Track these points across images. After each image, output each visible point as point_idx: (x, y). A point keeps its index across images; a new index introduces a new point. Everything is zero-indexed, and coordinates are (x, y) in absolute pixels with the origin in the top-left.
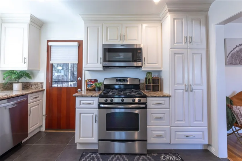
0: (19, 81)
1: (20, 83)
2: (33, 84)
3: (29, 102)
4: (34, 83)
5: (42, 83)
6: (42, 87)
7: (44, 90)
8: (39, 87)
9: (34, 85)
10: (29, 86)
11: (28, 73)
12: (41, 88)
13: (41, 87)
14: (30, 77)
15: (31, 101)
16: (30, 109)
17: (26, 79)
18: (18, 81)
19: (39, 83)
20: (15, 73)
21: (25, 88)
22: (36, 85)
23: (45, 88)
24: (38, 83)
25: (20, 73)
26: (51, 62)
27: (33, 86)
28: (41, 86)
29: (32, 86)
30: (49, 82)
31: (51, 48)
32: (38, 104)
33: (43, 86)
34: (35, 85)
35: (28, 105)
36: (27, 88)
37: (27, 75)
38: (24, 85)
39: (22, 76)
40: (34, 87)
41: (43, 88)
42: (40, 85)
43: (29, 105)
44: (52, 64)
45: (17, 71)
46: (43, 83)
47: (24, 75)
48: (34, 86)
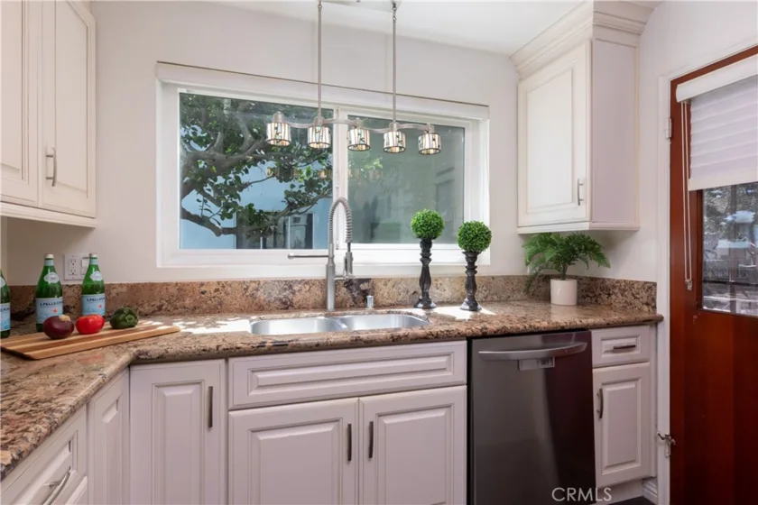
0: (568, 273)
1: (571, 277)
2: (614, 287)
3: (595, 361)
4: (618, 282)
5: (651, 287)
6: (651, 303)
7: (661, 319)
8: (637, 302)
9: (616, 291)
10: (599, 292)
11: (594, 243)
12: (646, 308)
13: (647, 304)
14: (601, 259)
15: (604, 356)
16: (601, 390)
17: (587, 263)
18: (564, 271)
19: (636, 286)
20: (553, 243)
21: (588, 299)
22: (625, 290)
23: (663, 307)
24: (631, 284)
25: (567, 242)
26: (693, 184)
27: (613, 297)
28: (645, 300)
29: (609, 295)
30: (686, 285)
31: (692, 109)
32: (635, 377)
33: (654, 300)
34: (623, 291)
35: (594, 370)
36: (594, 299)
37: (592, 249)
38: (584, 286)
39: (574, 251)
40: (617, 299)
41: (655, 307)
42: (644, 294)
43: (599, 375)
44: (700, 193)
45: (558, 234)
46: (655, 284)
47: (580, 250)
48: (619, 295)
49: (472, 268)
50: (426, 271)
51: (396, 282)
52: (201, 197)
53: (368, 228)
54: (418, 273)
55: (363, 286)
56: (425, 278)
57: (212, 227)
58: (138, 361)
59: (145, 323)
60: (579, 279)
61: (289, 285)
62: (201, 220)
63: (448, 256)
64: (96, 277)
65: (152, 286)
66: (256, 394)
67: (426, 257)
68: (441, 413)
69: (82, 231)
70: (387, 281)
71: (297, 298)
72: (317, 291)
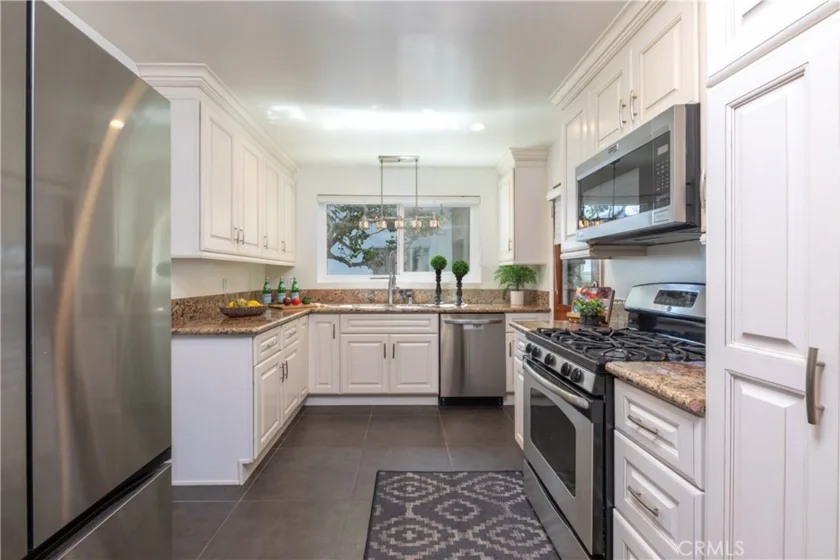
0: (519, 288)
1: (522, 290)
2: (540, 295)
4: (541, 292)
6: (545, 302)
9: (540, 297)
10: (536, 298)
19: (545, 294)
23: (551, 304)
31: (555, 204)
36: (536, 302)
38: (528, 295)
46: (548, 293)
49: (459, 284)
50: (439, 285)
51: (425, 291)
52: (340, 246)
53: (414, 265)
54: (435, 287)
55: (409, 293)
56: (439, 290)
57: (346, 262)
58: (311, 312)
59: (312, 304)
60: (526, 291)
61: (373, 291)
62: (341, 259)
63: (448, 277)
64: (296, 286)
65: (316, 291)
66: (350, 329)
67: (438, 279)
68: (426, 344)
69: (288, 268)
70: (421, 291)
71: (376, 298)
72: (385, 294)
